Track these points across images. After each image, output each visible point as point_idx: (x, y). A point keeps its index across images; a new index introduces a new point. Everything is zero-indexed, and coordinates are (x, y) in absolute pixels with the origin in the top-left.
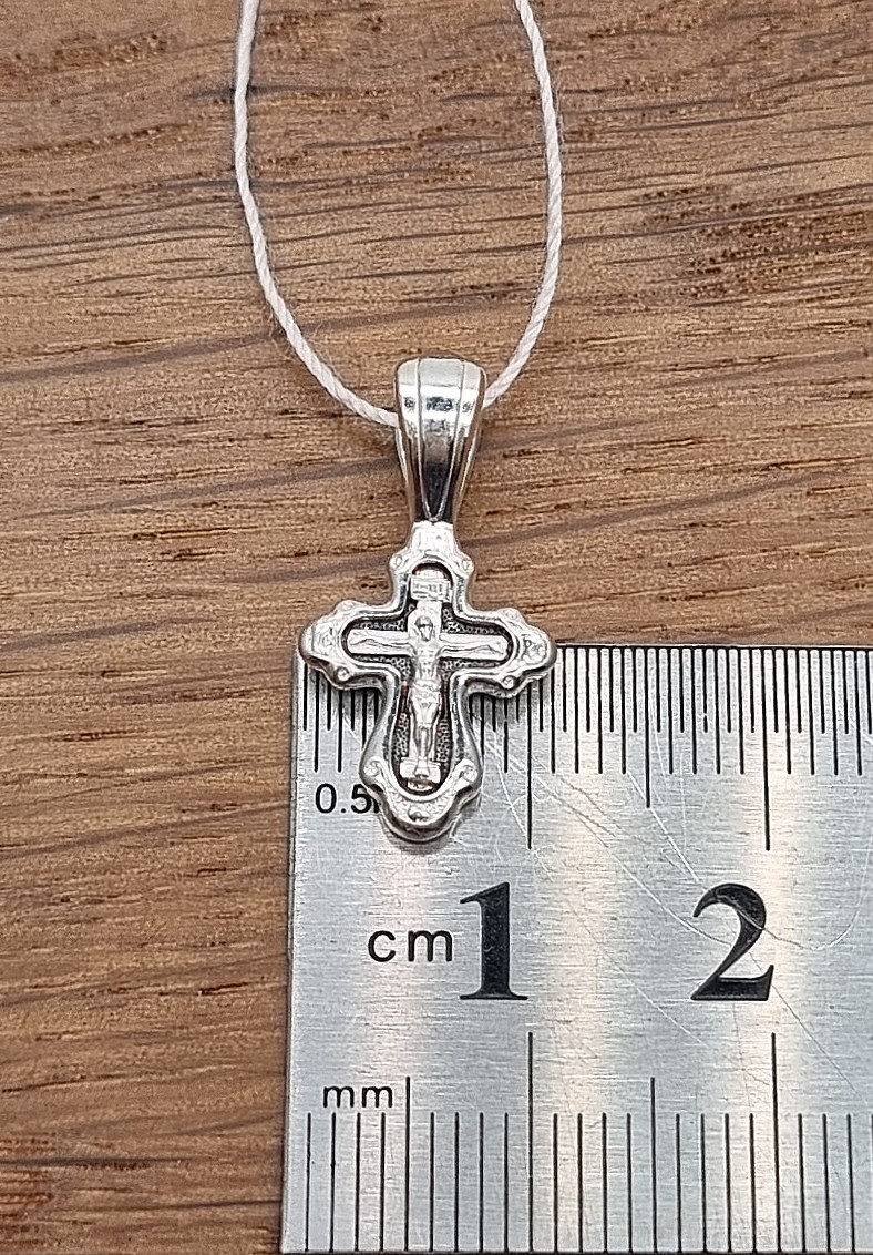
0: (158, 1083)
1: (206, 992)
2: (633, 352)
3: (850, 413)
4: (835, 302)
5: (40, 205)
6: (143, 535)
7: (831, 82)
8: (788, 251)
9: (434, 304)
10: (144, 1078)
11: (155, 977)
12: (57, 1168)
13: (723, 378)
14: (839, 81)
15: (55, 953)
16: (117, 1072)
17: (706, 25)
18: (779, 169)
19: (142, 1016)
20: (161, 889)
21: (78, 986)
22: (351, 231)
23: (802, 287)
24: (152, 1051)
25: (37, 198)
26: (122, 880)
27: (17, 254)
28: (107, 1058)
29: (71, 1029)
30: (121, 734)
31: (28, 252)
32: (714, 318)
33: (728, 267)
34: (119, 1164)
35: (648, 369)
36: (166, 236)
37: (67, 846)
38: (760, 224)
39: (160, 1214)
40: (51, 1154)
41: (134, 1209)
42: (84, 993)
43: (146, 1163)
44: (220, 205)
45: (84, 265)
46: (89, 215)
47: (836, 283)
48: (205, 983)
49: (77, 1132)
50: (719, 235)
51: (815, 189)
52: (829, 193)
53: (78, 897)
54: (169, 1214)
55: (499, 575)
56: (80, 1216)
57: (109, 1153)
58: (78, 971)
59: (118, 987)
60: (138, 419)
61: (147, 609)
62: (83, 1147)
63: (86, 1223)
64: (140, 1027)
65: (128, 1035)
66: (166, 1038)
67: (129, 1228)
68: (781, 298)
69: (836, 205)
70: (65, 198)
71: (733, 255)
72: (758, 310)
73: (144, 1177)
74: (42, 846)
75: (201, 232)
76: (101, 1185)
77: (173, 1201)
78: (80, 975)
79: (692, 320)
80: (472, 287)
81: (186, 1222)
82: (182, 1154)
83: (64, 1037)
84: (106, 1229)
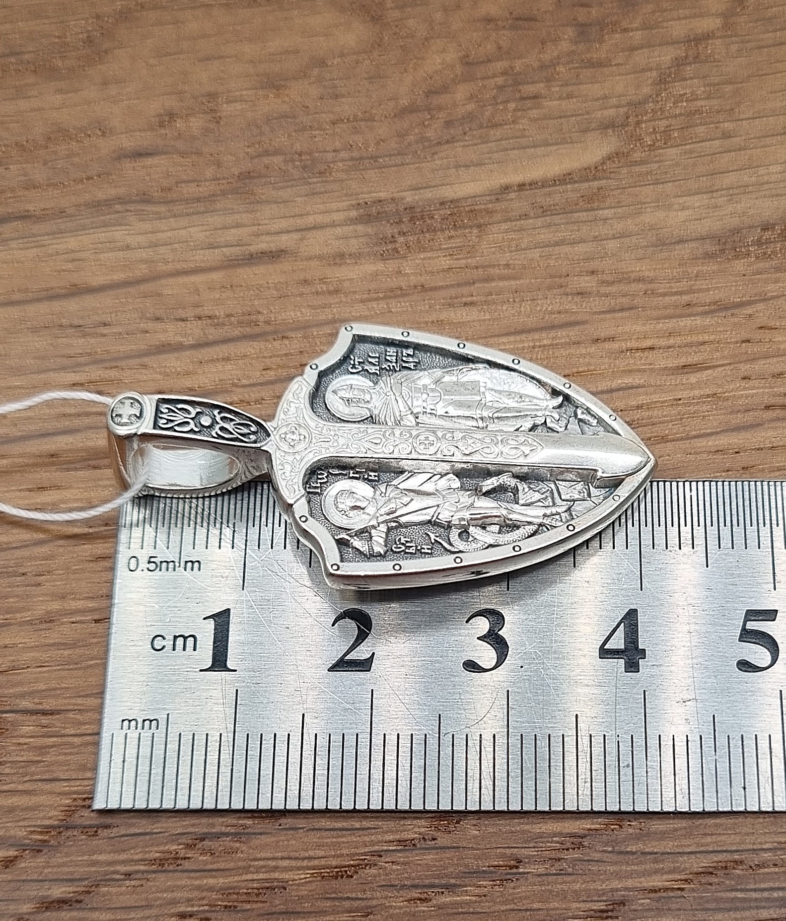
0: (68, 670)
1: (97, 621)
2: (347, 284)
3: (464, 314)
4: (458, 256)
5: (35, 216)
6: (78, 384)
7: (462, 144)
8: (435, 231)
9: (240, 262)
10: (61, 667)
11: (70, 614)
12: (11, 715)
13: (395, 297)
14: (466, 143)
15: (17, 602)
16: (47, 664)
17: (395, 116)
18: (432, 189)
19: (62, 634)
20: (77, 567)
21: (28, 619)
22: (199, 225)
23: (441, 249)
24: (66, 653)
25: (33, 213)
26: (55, 563)
27: (20, 241)
28: (41, 656)
29: (23, 641)
30: (59, 488)
31: (26, 240)
32: (392, 265)
33: (401, 239)
34: (44, 713)
35: (355, 292)
36: (100, 230)
37: (27, 546)
38: (419, 217)
39: (65, 739)
40: (8, 708)
41: (51, 736)
42: (30, 623)
43: (58, 712)
44: (129, 213)
45: (55, 246)
46: (60, 221)
47: (460, 247)
48: (96, 617)
49: (23, 696)
50: (397, 223)
51: (450, 198)
52: (458, 200)
53: (31, 572)
54: (70, 739)
55: (268, 402)
56: (22, 740)
57: (40, 707)
58: (29, 610)
59: (49, 620)
60: (78, 324)
61: (77, 422)
62: (25, 704)
63: (25, 744)
64: (60, 640)
65: (54, 644)
66: (73, 646)
67: (48, 747)
68: (429, 255)
69: (462, 206)
70: (48, 212)
71: (404, 234)
72: (417, 261)
73: (58, 719)
74: (14, 546)
75: (118, 228)
76: (34, 724)
77: (73, 732)
78: (30, 613)
79: (380, 266)
80: (262, 253)
81: (80, 743)
82: (79, 708)
83: (20, 645)
84: (35, 747)
